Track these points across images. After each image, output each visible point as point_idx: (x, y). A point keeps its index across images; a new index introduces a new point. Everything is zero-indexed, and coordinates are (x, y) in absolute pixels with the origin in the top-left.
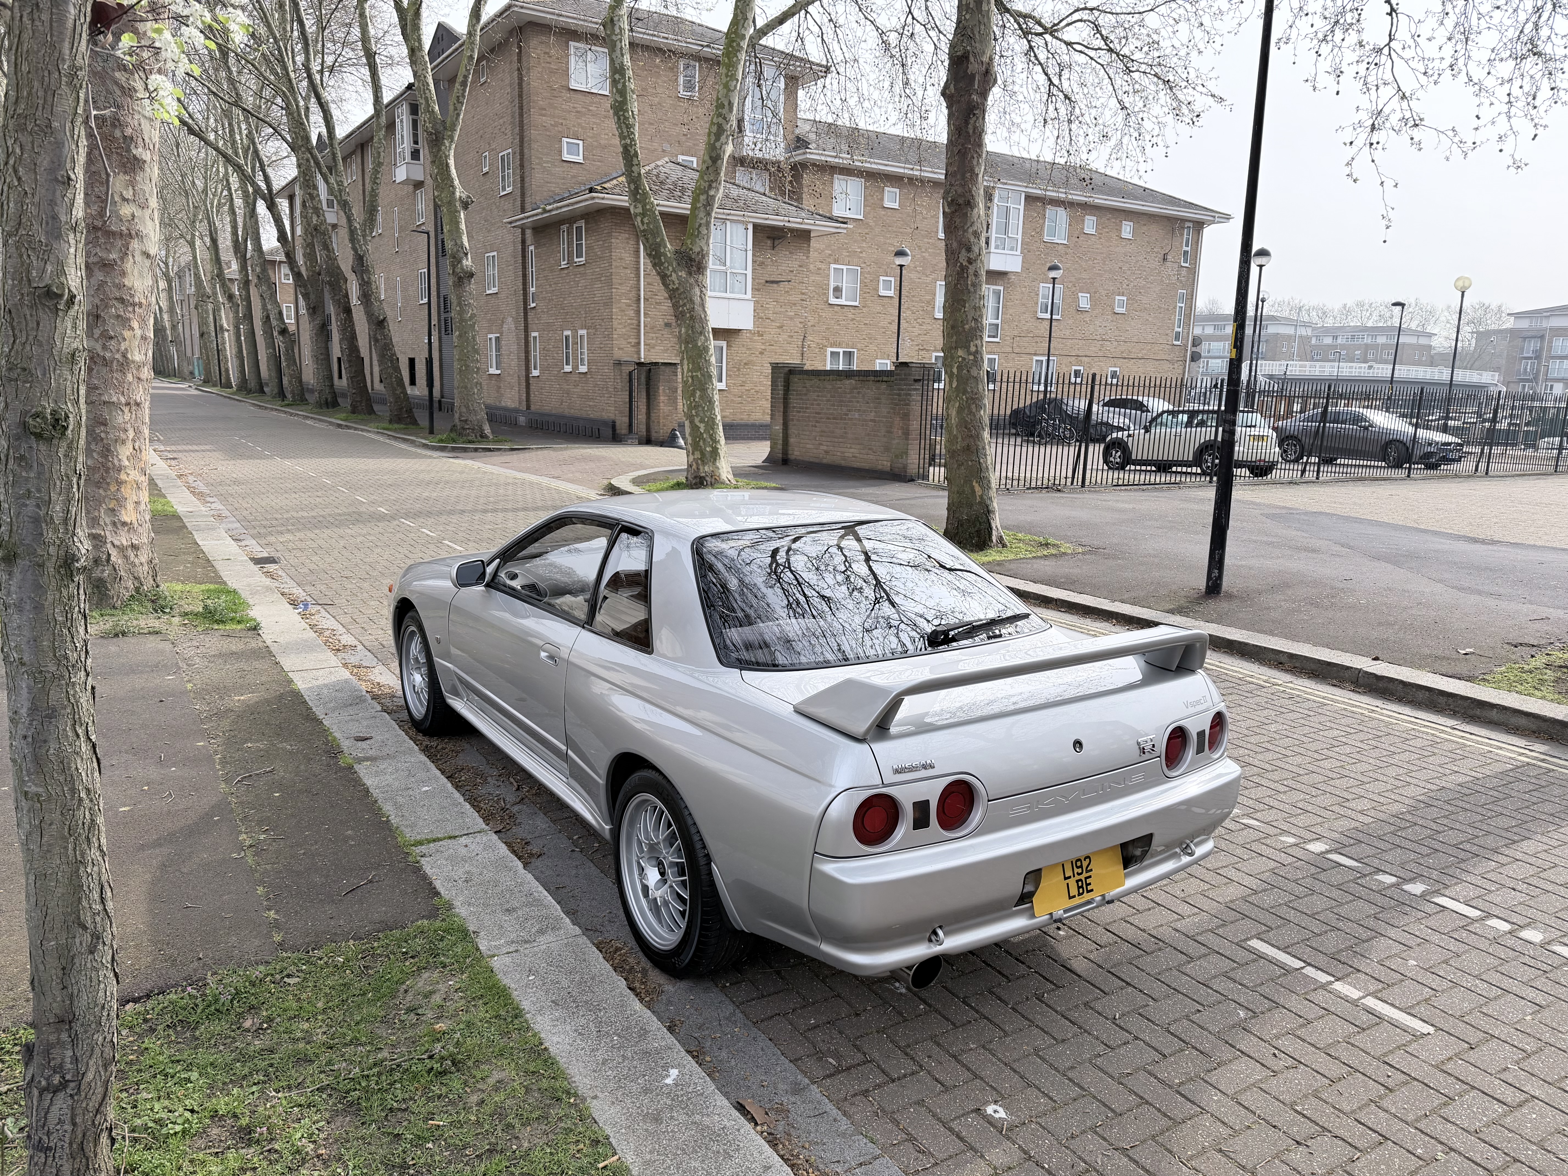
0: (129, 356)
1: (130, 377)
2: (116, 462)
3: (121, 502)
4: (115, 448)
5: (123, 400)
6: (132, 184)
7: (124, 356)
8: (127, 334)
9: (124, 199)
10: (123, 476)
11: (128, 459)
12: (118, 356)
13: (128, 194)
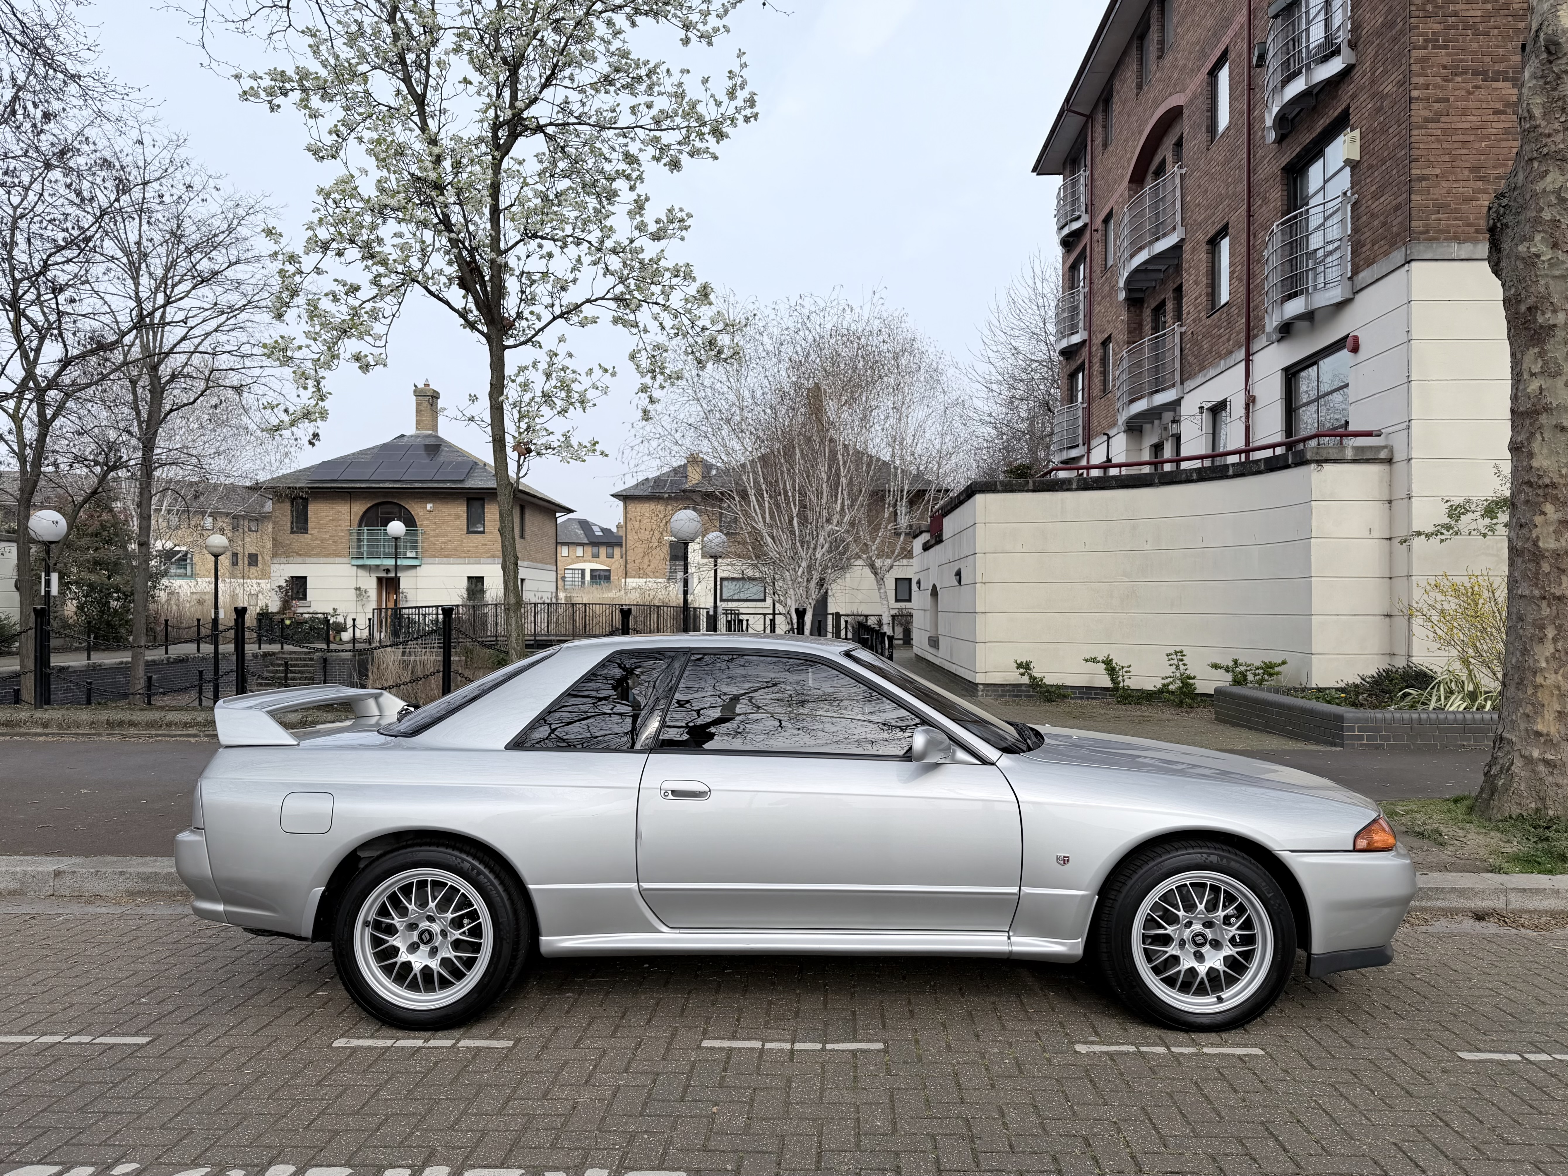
0: (1541, 544)
1: (1546, 567)
2: (1531, 661)
3: (1539, 708)
4: (1531, 646)
5: (1537, 593)
6: (1541, 354)
7: (1535, 543)
8: (1538, 519)
9: (1533, 375)
10: (1539, 680)
11: (1547, 661)
12: (1529, 545)
13: (1536, 369)
